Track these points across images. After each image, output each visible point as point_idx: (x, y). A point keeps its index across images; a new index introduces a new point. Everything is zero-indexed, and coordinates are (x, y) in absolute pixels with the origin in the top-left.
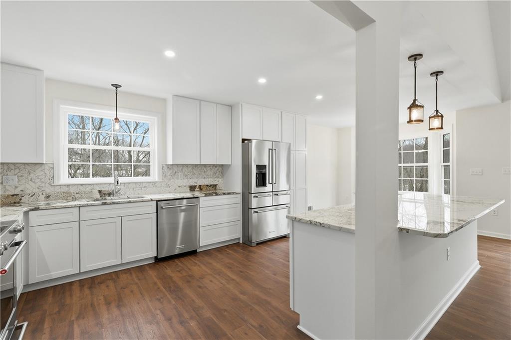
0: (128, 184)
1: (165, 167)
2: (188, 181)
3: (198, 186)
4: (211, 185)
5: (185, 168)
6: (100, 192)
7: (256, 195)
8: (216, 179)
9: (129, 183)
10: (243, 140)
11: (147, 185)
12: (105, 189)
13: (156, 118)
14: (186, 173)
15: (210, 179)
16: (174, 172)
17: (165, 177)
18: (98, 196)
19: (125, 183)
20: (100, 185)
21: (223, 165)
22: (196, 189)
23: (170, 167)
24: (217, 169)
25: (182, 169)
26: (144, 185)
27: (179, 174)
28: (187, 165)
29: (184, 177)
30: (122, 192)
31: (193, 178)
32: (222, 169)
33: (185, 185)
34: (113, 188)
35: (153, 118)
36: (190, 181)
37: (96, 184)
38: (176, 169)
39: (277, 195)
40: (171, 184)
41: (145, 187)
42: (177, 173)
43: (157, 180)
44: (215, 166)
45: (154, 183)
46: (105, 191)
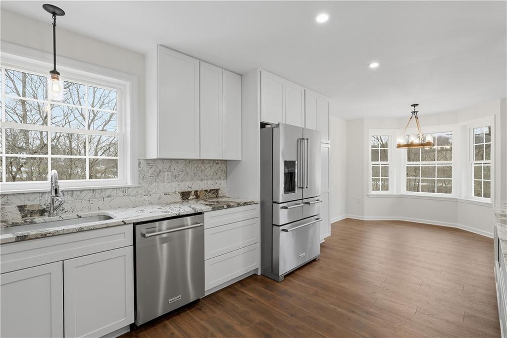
0: (78, 193)
1: (143, 164)
2: (179, 185)
3: (193, 193)
4: (211, 190)
5: (174, 166)
6: (21, 208)
7: (285, 205)
8: (217, 181)
9: (81, 191)
10: (263, 125)
11: (114, 193)
12: (32, 203)
13: (128, 84)
14: (175, 172)
15: (209, 182)
16: (158, 171)
17: (143, 179)
18: (17, 217)
19: (72, 191)
20: (22, 197)
21: (226, 161)
22: (191, 197)
23: (151, 162)
24: (219, 165)
25: (169, 167)
26: (108, 192)
27: (166, 173)
28: (177, 161)
29: (173, 178)
30: (66, 207)
31: (186, 181)
32: (225, 166)
33: (174, 191)
34: (49, 201)
35: (122, 82)
36: (182, 184)
37: (14, 194)
38: (160, 166)
39: (309, 203)
40: (153, 191)
41: (108, 196)
42: (162, 173)
43: (129, 184)
44: (216, 162)
45: (125, 189)
46: (33, 206)
